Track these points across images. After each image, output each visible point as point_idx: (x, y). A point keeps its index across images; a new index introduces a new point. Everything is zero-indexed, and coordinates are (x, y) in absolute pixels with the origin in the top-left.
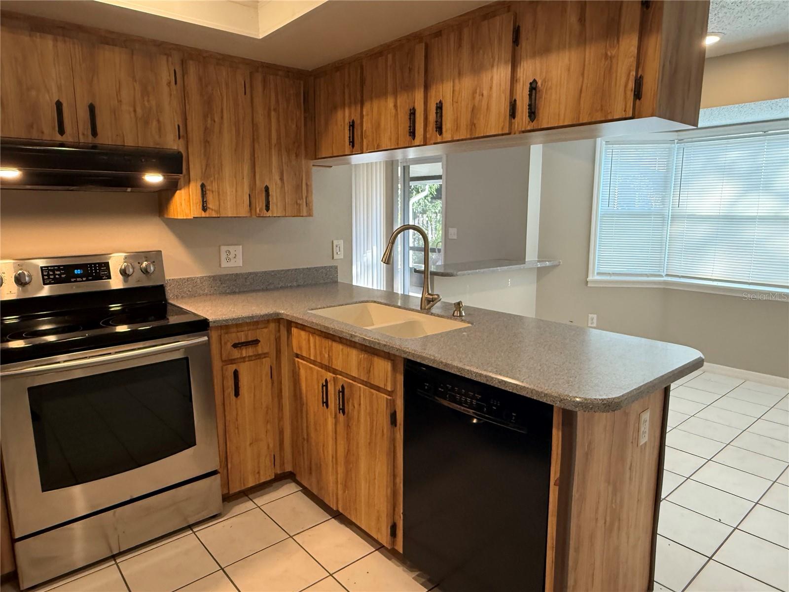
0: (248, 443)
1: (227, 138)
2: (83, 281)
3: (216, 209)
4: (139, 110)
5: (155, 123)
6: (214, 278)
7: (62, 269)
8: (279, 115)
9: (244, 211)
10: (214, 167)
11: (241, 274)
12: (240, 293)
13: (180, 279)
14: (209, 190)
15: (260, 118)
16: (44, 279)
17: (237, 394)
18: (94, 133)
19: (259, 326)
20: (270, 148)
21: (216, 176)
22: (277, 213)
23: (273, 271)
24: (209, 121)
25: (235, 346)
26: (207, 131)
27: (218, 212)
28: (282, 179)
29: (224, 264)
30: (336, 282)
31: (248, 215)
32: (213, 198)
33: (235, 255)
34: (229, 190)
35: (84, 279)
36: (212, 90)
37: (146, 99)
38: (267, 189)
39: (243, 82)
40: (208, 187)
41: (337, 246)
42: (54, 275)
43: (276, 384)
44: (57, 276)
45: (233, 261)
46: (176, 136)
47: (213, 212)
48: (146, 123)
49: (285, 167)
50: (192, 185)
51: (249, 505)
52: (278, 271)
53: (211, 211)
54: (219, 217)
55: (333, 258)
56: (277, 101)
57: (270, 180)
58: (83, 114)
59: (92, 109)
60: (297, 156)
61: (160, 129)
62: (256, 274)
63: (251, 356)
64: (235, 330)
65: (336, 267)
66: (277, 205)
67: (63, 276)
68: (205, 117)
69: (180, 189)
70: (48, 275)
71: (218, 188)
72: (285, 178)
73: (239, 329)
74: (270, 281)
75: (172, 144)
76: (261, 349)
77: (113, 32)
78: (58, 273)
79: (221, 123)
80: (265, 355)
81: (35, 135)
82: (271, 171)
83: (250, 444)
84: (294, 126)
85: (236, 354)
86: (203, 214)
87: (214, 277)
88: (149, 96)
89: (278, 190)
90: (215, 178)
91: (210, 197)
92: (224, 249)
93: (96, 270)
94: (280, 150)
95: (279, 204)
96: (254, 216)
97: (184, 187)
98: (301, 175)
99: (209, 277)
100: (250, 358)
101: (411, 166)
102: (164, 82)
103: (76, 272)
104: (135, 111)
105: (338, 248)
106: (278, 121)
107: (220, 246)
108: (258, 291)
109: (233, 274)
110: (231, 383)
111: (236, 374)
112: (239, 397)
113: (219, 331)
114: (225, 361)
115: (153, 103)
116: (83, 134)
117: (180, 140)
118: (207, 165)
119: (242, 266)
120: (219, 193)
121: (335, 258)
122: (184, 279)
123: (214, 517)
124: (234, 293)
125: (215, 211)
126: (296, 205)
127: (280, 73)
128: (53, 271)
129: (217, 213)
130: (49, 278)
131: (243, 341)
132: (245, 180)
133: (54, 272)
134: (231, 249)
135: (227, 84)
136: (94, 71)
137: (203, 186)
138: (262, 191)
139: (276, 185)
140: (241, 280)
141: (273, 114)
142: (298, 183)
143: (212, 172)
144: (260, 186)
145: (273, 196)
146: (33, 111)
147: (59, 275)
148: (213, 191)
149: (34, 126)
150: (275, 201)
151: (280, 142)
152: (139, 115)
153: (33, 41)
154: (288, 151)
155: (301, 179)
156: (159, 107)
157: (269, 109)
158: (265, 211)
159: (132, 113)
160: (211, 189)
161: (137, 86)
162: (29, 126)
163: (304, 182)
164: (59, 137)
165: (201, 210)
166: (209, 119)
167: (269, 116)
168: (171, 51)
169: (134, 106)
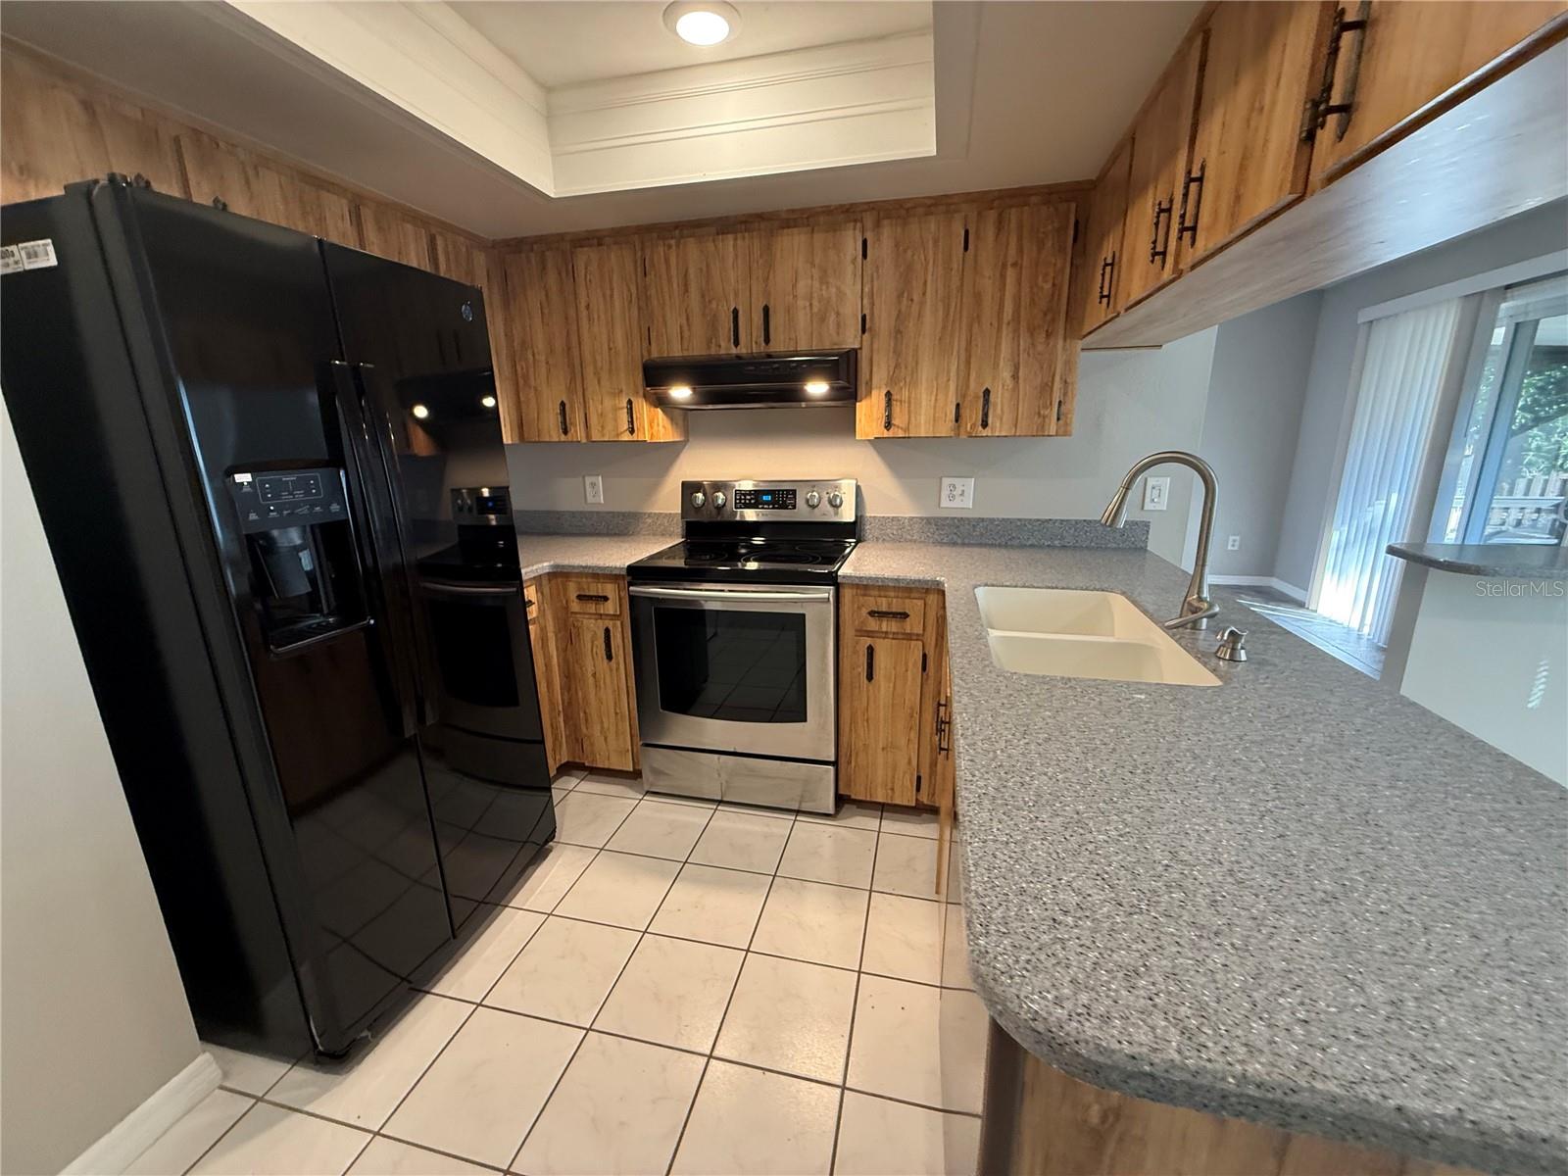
0: (881, 746)
1: (930, 322)
2: (769, 508)
3: (904, 426)
4: (816, 305)
5: (833, 317)
6: (928, 521)
7: (753, 494)
8: (1021, 273)
9: (945, 428)
10: (906, 368)
11: (968, 519)
12: (964, 545)
13: (885, 517)
14: (897, 400)
15: (987, 285)
16: (736, 503)
17: (870, 677)
18: (767, 340)
19: (913, 595)
20: (999, 330)
21: (908, 381)
22: (1000, 431)
23: (1020, 520)
24: (905, 302)
25: (872, 613)
26: (900, 318)
27: (907, 430)
28: (1015, 377)
29: (945, 503)
30: (1144, 549)
31: (952, 434)
32: (901, 411)
33: (963, 491)
34: (925, 399)
35: (771, 506)
36: (913, 255)
37: (824, 287)
38: (987, 392)
39: (963, 233)
40: (894, 397)
41: (1153, 488)
42: (745, 499)
43: (931, 681)
44: (747, 501)
45: (958, 499)
46: (858, 330)
47: (900, 430)
48: (823, 319)
49: (1023, 357)
50: (875, 393)
51: (874, 823)
52: (1030, 520)
53: (897, 429)
54: (909, 438)
55: (1142, 509)
56: (1020, 251)
57: (994, 378)
58: (758, 318)
59: (766, 310)
60: (1048, 335)
61: (838, 325)
62: (992, 520)
63: (898, 633)
64: (876, 593)
65: (1147, 525)
66: (1001, 419)
67: (753, 501)
68: (900, 296)
69: (861, 401)
70: (740, 499)
71: (909, 397)
72: (1021, 374)
73: (882, 594)
74: (1014, 535)
75: (851, 340)
76: (913, 625)
78: (748, 497)
79: (922, 303)
81: (713, 351)
82: (996, 366)
83: (883, 749)
84: (1048, 286)
85: (873, 624)
86: (886, 434)
87: (928, 519)
88: (827, 284)
89: (1007, 395)
90: (906, 383)
91: (896, 408)
92: (946, 481)
93: (783, 497)
94: (1016, 331)
95: (1004, 419)
96: (963, 436)
97: (866, 397)
98: (1053, 369)
99: (921, 519)
100: (895, 636)
102: (849, 258)
103: (765, 498)
104: (811, 305)
105: (1156, 492)
106: (1019, 282)
107: (941, 479)
108: (992, 545)
109: (956, 518)
110: (864, 660)
111: (871, 650)
112: (873, 681)
113: (851, 591)
114: (860, 631)
115: (833, 291)
116: (756, 343)
117: (866, 334)
118: (897, 366)
119: (971, 507)
120: (909, 402)
121: (1146, 508)
122: (889, 518)
124: (955, 544)
125: (902, 428)
126: (1037, 416)
127: (1034, 199)
128: (745, 495)
129: (905, 432)
130: (740, 502)
131: (884, 610)
132: (951, 382)
133: (745, 497)
134: (957, 481)
135: (936, 242)
136: (770, 266)
137: (889, 395)
138: (977, 397)
139: (1003, 386)
140: (967, 527)
141: (1011, 273)
142: (1045, 381)
143: (902, 374)
144: (975, 388)
145: (995, 405)
146: (713, 325)
147: (750, 500)
148: (901, 401)
149: (714, 341)
150: (999, 411)
151: (1019, 317)
152: (815, 310)
153: (716, 247)
154: (1032, 331)
155: (1051, 374)
156: (841, 294)
157: (1004, 266)
158: (980, 428)
159: (808, 309)
160: (898, 397)
161: (816, 272)
162: (709, 342)
163: (1057, 378)
164: (734, 351)
165: (883, 427)
166: (905, 299)
167: (1003, 277)
168: (864, 214)
169: (811, 300)
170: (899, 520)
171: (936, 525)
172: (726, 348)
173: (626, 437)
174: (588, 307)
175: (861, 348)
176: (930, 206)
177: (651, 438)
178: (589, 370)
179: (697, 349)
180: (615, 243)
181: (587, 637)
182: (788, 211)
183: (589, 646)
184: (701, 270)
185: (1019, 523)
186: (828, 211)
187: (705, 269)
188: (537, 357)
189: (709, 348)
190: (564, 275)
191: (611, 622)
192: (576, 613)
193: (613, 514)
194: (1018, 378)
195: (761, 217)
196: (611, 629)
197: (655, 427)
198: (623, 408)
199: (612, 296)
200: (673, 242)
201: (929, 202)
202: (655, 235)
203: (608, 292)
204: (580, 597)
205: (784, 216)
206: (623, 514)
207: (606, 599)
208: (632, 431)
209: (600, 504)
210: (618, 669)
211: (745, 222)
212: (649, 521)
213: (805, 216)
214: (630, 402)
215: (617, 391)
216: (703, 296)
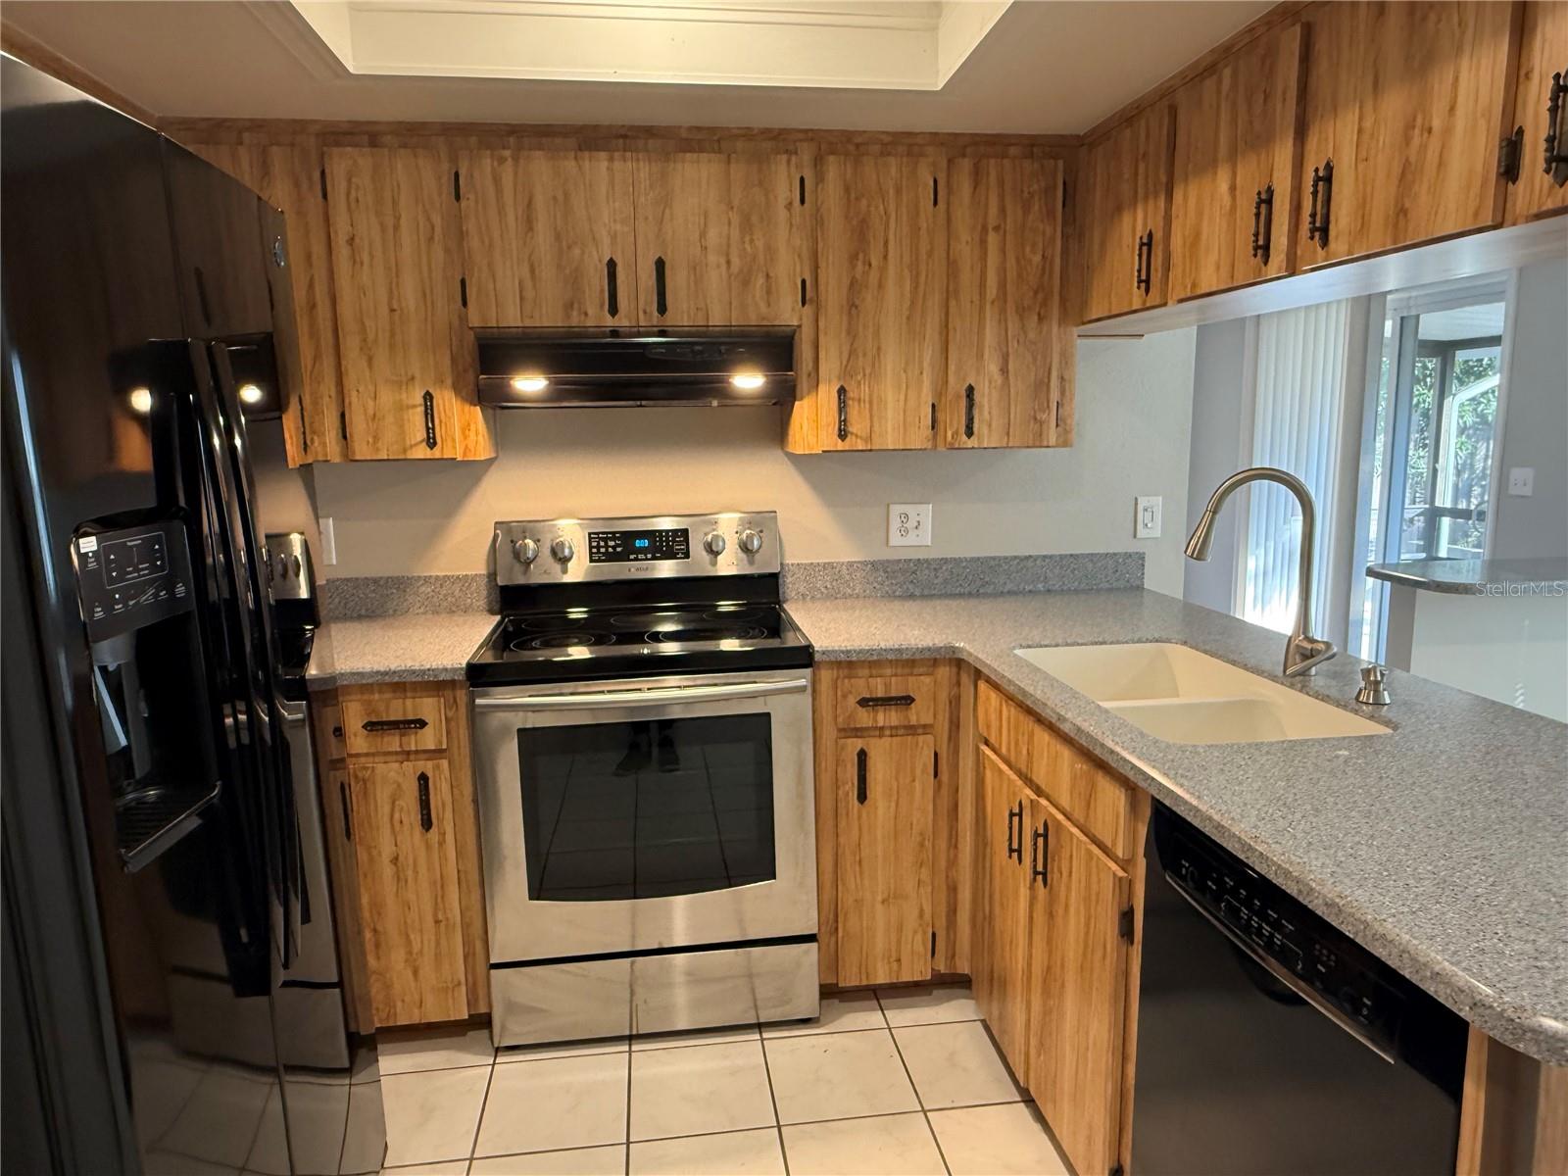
0: (880, 898)
1: (895, 295)
2: (647, 559)
3: (864, 435)
4: (736, 261)
5: (761, 281)
6: (874, 565)
7: (618, 538)
8: (1005, 240)
9: (919, 437)
10: (865, 355)
11: (926, 561)
12: (923, 597)
13: (812, 564)
14: (853, 399)
15: (965, 248)
16: (591, 553)
17: (862, 797)
18: (662, 308)
19: (916, 671)
20: (982, 310)
21: (867, 372)
22: (989, 441)
23: (994, 558)
24: (860, 267)
25: (864, 702)
26: (854, 287)
27: (868, 439)
28: (1004, 371)
29: (896, 539)
30: (1140, 588)
31: (929, 445)
32: (859, 412)
33: (919, 522)
34: (891, 396)
35: (649, 556)
36: (869, 206)
37: (747, 239)
38: (970, 390)
39: (932, 183)
40: (850, 394)
41: (1146, 510)
42: (607, 546)
43: (944, 791)
44: (610, 550)
45: (912, 535)
46: (797, 301)
47: (859, 440)
48: (746, 283)
49: (1013, 345)
50: (822, 388)
51: (875, 1018)
52: (1006, 558)
53: (854, 437)
54: (871, 450)
55: (1135, 536)
56: (1002, 210)
57: (978, 373)
58: (648, 278)
59: (660, 265)
60: (1041, 319)
61: (769, 292)
62: (957, 561)
63: (896, 728)
64: (866, 672)
65: (1141, 557)
66: (990, 426)
67: (619, 549)
68: (853, 258)
69: (801, 399)
70: (598, 547)
71: (871, 396)
72: (1011, 367)
73: (874, 672)
74: (987, 579)
75: (787, 313)
76: (917, 714)
77: (699, 129)
78: (612, 543)
79: (883, 270)
80: (926, 729)
81: (575, 320)
82: (980, 356)
83: (883, 902)
84: (1037, 259)
85: (864, 718)
86: (840, 445)
87: (873, 564)
88: (752, 234)
89: (995, 395)
90: (864, 375)
91: (853, 411)
92: (896, 510)
93: (667, 541)
94: (1003, 311)
95: (994, 424)
96: (941, 448)
97: (809, 393)
98: (1048, 360)
99: (865, 563)
100: (894, 730)
101: (1421, 316)
102: (782, 202)
103: (638, 543)
104: (728, 262)
105: (1148, 515)
106: (1003, 251)
107: (888, 505)
108: (961, 595)
109: (910, 560)
110: (851, 772)
111: (862, 756)
112: (866, 802)
113: (835, 672)
114: (844, 730)
115: (760, 244)
116: (645, 312)
117: (806, 306)
118: (852, 353)
119: (929, 544)
120: (871, 403)
121: (1139, 535)
122: (818, 564)
123: (805, 1022)
124: (912, 597)
125: (861, 438)
126: (1032, 422)
127: (1013, 151)
128: (605, 540)
129: (866, 442)
130: (599, 552)
131: (879, 695)
132: (924, 376)
133: (606, 543)
134: (910, 509)
135: (898, 191)
136: (665, 201)
137: (842, 391)
138: (959, 396)
139: (990, 382)
140: (927, 572)
141: (992, 239)
142: (1040, 377)
143: (860, 364)
144: (956, 386)
145: (981, 407)
146: (574, 280)
147: (614, 547)
148: (859, 400)
149: (575, 305)
150: (986, 413)
151: (1005, 294)
152: (735, 269)
153: (580, 167)
154: (1022, 312)
155: (1048, 366)
156: (770, 251)
157: (984, 229)
158: (964, 437)
159: (724, 267)
160: (856, 396)
161: (735, 219)
162: (569, 306)
163: (1054, 374)
164: (609, 322)
165: (836, 437)
166: (860, 263)
167: (983, 242)
168: (798, 144)
169: (728, 255)
170: (833, 567)
171: (885, 572)
172: (594, 317)
173: (422, 452)
174: (351, 242)
175: (800, 326)
176: (886, 144)
177: (465, 454)
178: (351, 345)
179: (548, 317)
180: (404, 146)
181: (382, 795)
182: (691, 129)
183: (387, 809)
184: (555, 198)
186: (748, 134)
187: (561, 199)
189: (568, 316)
190: (305, 186)
191: (430, 764)
192: (357, 755)
193: (355, 583)
194: (1007, 372)
195: (649, 132)
196: (430, 775)
197: (472, 435)
198: (414, 406)
199: (396, 228)
200: (507, 153)
201: (887, 139)
202: (473, 140)
203: (390, 222)
204: (372, 726)
205: (684, 135)
206: (375, 581)
207: (422, 724)
208: (431, 442)
209: (332, 565)
210: (442, 843)
211: (625, 137)
212: (426, 589)
213: (715, 138)
214: (428, 397)
215: (404, 379)
216: (558, 238)
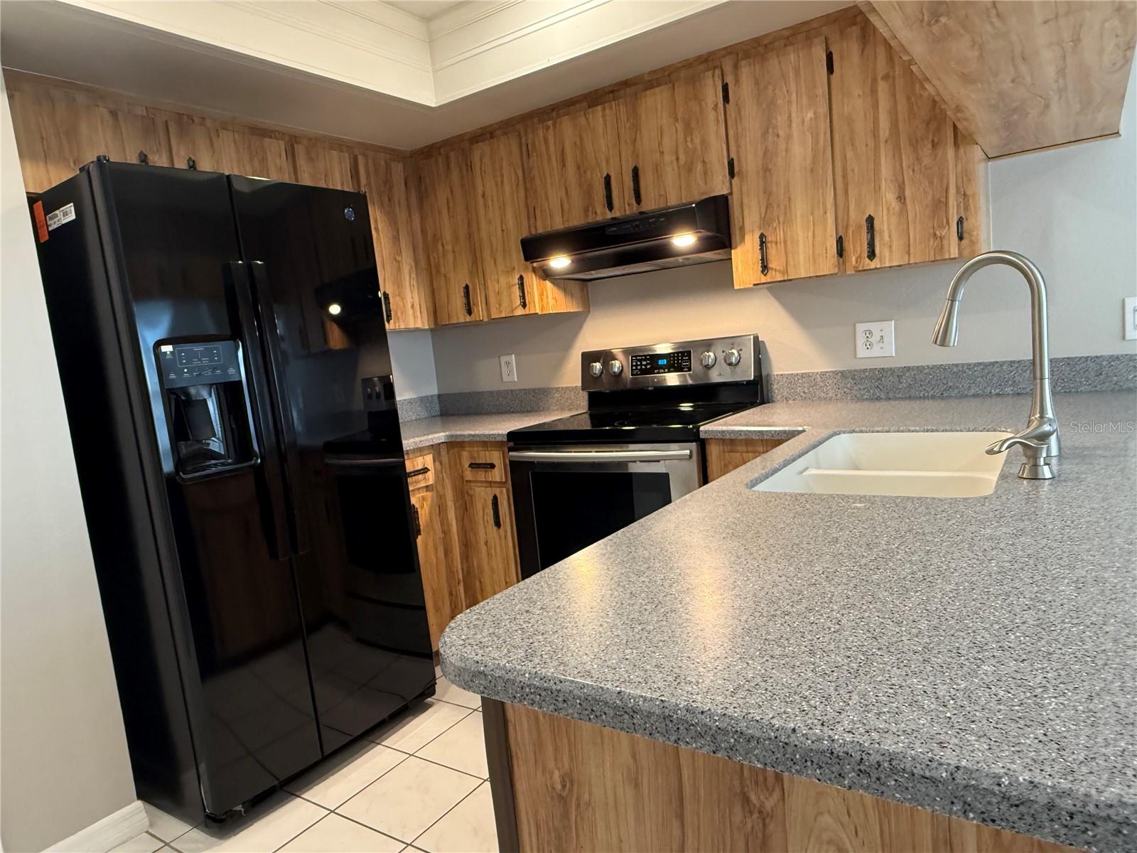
2: (665, 373)
3: (782, 268)
4: (682, 157)
5: (700, 166)
7: (648, 359)
8: (894, 86)
9: (828, 264)
10: (778, 206)
11: (891, 369)
14: (771, 242)
15: (858, 105)
16: (632, 370)
18: (638, 200)
20: (877, 148)
21: (781, 219)
22: (890, 260)
26: (767, 155)
27: (786, 272)
28: (901, 198)
29: (862, 352)
31: (837, 270)
32: (776, 253)
33: (882, 337)
34: (802, 237)
35: (666, 370)
36: (774, 90)
37: (689, 139)
38: (870, 220)
40: (769, 239)
42: (641, 365)
44: (643, 367)
45: (877, 347)
46: (725, 176)
47: (777, 273)
48: (690, 170)
49: (908, 174)
50: (748, 237)
53: (774, 272)
54: (790, 280)
55: (1124, 338)
56: (890, 60)
57: (876, 204)
58: (628, 181)
59: (636, 173)
60: (934, 145)
61: (705, 173)
62: (920, 369)
66: (890, 247)
67: (648, 367)
68: (765, 133)
69: (736, 248)
70: (636, 365)
71: (785, 237)
72: (908, 193)
75: (719, 187)
78: (644, 363)
79: (789, 137)
81: (590, 220)
82: (877, 189)
86: (764, 279)
87: (843, 373)
88: (692, 135)
89: (894, 219)
90: (779, 222)
91: (772, 251)
92: (861, 328)
93: (678, 360)
94: (897, 147)
95: (894, 248)
96: (850, 271)
98: (945, 182)
99: (836, 373)
102: (711, 105)
103: (660, 362)
104: (677, 159)
106: (893, 95)
107: (854, 324)
108: (923, 398)
109: (876, 369)
113: (721, 447)
115: (697, 141)
116: (629, 204)
117: (736, 178)
118: (769, 206)
119: (894, 355)
120: (785, 243)
121: (1131, 337)
124: (876, 400)
125: (780, 271)
126: (932, 239)
128: (641, 361)
129: (784, 274)
130: (637, 369)
132: (828, 214)
133: (641, 363)
134: (875, 327)
135: (797, 69)
136: (636, 128)
137: (762, 236)
138: (859, 227)
139: (888, 210)
140: (891, 378)
141: (882, 87)
142: (938, 196)
143: (775, 214)
144: (856, 218)
145: (882, 232)
146: (588, 193)
147: (645, 365)
148: (776, 243)
149: (590, 209)
150: (887, 238)
151: (898, 133)
152: (682, 161)
153: (587, 119)
154: (915, 144)
155: (945, 187)
156: (704, 143)
157: (874, 81)
158: (867, 260)
159: (675, 163)
160: (773, 239)
161: (680, 126)
162: (586, 210)
163: (952, 191)
164: (609, 215)
165: (760, 272)
166: (770, 136)
167: (874, 92)
168: (722, 60)
169: (677, 154)
170: (809, 376)
171: (853, 379)
172: (601, 214)
173: (520, 312)
174: (484, 196)
175: (731, 193)
176: (788, 38)
177: (542, 310)
178: (487, 255)
179: (577, 220)
180: (505, 133)
181: (479, 506)
182: (650, 73)
183: (481, 513)
184: (575, 143)
185: (955, 370)
186: (688, 64)
187: (578, 143)
188: (445, 247)
189: (587, 216)
190: (464, 170)
191: (498, 490)
192: (470, 481)
193: (527, 392)
194: (905, 199)
195: (626, 84)
196: (498, 496)
197: (545, 300)
198: (515, 285)
199: (502, 182)
200: (550, 123)
201: (786, 33)
202: (536, 120)
203: (499, 180)
204: (472, 466)
205: (647, 78)
206: (534, 390)
207: (492, 466)
208: (524, 305)
209: (514, 382)
210: (506, 537)
211: (612, 92)
212: (557, 395)
213: (667, 73)
214: (521, 278)
215: (510, 270)
216: (579, 168)
